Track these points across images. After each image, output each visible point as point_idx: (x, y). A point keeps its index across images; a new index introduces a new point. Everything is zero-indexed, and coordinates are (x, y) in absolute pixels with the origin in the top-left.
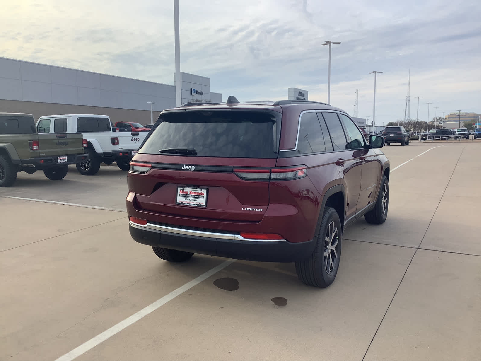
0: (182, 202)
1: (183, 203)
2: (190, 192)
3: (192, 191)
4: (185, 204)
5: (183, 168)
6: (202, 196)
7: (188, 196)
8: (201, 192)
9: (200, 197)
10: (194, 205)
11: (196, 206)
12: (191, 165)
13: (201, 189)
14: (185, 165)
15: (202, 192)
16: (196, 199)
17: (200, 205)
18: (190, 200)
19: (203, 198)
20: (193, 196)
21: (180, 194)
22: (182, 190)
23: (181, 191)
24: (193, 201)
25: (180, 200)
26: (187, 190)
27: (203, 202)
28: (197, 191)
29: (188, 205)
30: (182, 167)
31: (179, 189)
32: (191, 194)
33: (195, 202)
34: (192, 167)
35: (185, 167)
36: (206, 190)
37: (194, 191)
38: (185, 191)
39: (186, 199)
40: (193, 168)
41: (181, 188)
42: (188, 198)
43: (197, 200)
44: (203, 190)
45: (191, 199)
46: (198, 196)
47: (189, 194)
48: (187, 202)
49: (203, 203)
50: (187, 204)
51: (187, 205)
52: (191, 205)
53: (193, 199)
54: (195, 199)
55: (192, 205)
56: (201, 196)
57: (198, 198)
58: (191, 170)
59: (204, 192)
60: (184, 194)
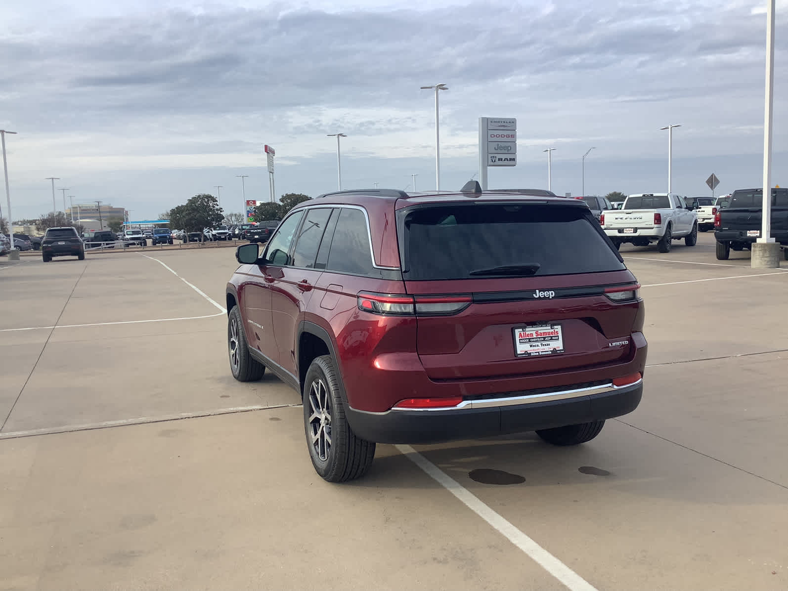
0: (526, 351)
1: (528, 352)
2: (536, 333)
3: (539, 332)
4: (532, 354)
5: (536, 295)
6: (557, 336)
7: (534, 340)
8: (553, 330)
9: (553, 338)
10: (546, 353)
11: (551, 353)
12: (548, 290)
13: (552, 326)
14: (537, 291)
15: (554, 331)
16: (548, 343)
17: (554, 351)
18: (538, 346)
19: (558, 339)
20: (543, 339)
21: (520, 340)
22: (522, 333)
23: (520, 334)
24: (545, 347)
25: (521, 348)
26: (531, 331)
27: (558, 345)
28: (546, 329)
29: (538, 354)
30: (534, 295)
31: (518, 332)
32: (539, 336)
33: (546, 348)
34: (550, 292)
35: (538, 294)
36: (560, 326)
37: (542, 332)
38: (527, 333)
39: (531, 346)
40: (552, 294)
41: (521, 330)
42: (535, 344)
44: (555, 327)
45: (539, 344)
46: (550, 338)
47: (535, 336)
48: (534, 350)
49: (559, 347)
50: (536, 352)
51: (536, 354)
52: (542, 353)
53: (543, 343)
54: (546, 343)
55: (544, 353)
56: (554, 336)
57: (550, 340)
58: (549, 297)
59: (558, 329)
60: (527, 338)
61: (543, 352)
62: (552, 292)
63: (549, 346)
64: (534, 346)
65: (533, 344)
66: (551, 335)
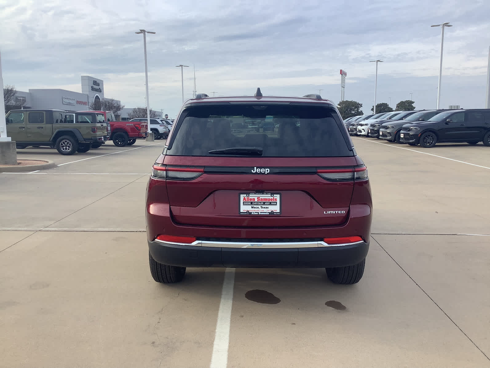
0: (248, 211)
1: (250, 212)
2: (258, 198)
3: (261, 198)
4: (252, 213)
5: (254, 171)
6: (275, 202)
7: (255, 203)
8: (272, 198)
10: (265, 214)
11: (268, 214)
12: (265, 168)
13: (272, 194)
14: (255, 168)
15: (274, 198)
16: (267, 206)
17: (272, 213)
18: (258, 208)
19: (276, 204)
20: (263, 203)
21: (243, 202)
22: (246, 198)
23: (244, 198)
24: (263, 209)
25: (244, 208)
26: (254, 197)
27: (276, 209)
28: (266, 196)
29: (257, 214)
30: (252, 171)
31: (242, 197)
32: (260, 201)
33: (265, 210)
34: (266, 169)
35: (256, 170)
36: (279, 195)
37: (263, 198)
38: (250, 198)
39: (252, 207)
40: (267, 171)
41: (245, 195)
42: (255, 206)
43: (268, 208)
44: (275, 195)
45: (259, 207)
46: (269, 203)
47: (256, 201)
48: (254, 210)
49: (276, 210)
50: (255, 212)
51: (256, 214)
52: (261, 214)
53: (263, 206)
54: (265, 206)
55: (263, 214)
56: (273, 202)
57: (269, 204)
58: (265, 173)
59: (277, 197)
60: (250, 201)
61: (262, 212)
62: (268, 169)
63: (267, 209)
64: (255, 208)
65: (254, 206)
66: (270, 201)
